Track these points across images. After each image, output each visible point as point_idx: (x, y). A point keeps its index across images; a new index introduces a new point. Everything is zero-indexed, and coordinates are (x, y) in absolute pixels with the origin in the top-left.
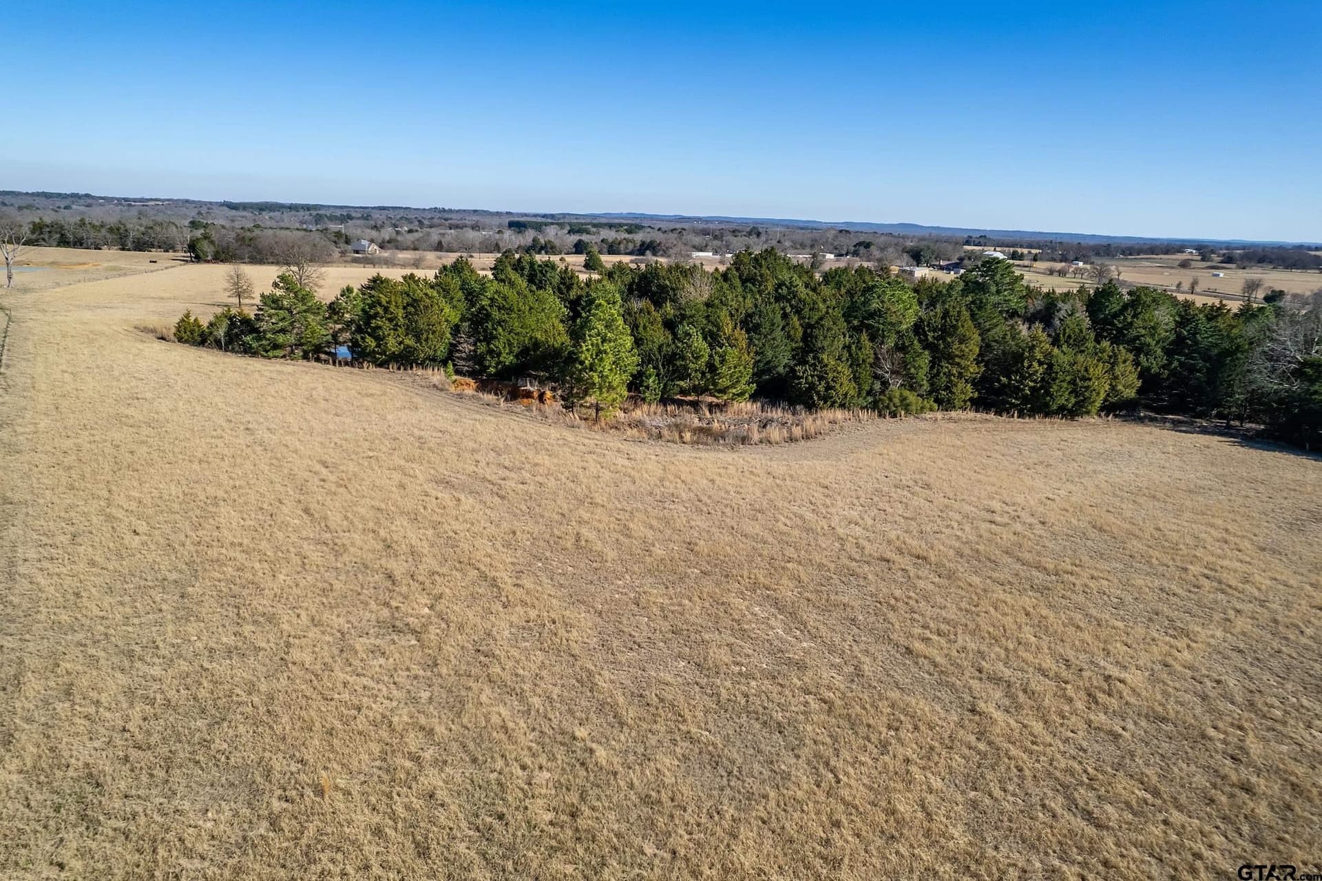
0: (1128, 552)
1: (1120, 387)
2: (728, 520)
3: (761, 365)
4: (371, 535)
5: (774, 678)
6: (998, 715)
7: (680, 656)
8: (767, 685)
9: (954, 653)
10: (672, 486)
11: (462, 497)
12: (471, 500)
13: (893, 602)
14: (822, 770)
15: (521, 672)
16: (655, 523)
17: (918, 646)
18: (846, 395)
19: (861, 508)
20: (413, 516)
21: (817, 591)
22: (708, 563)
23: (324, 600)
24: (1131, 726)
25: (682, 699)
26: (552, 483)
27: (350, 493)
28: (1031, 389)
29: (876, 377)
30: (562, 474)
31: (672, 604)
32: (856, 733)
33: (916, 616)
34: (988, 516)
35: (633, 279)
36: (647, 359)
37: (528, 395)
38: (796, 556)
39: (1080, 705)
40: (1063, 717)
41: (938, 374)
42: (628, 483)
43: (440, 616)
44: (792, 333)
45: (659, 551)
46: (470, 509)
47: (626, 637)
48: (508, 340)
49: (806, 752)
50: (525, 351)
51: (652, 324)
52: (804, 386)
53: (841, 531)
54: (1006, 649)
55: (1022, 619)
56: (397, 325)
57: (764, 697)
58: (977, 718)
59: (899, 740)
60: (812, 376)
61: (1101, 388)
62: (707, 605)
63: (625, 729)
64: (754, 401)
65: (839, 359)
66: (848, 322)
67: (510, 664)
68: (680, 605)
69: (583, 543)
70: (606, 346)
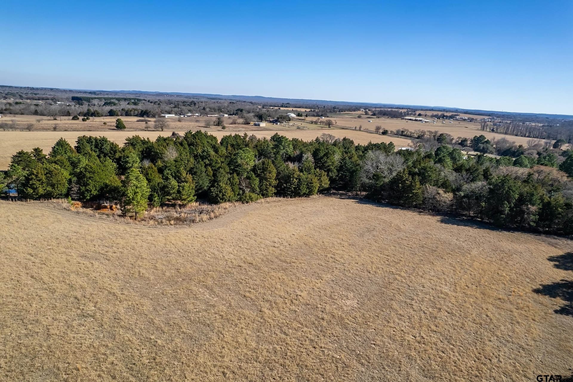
0: (312, 252)
1: (323, 185)
2: (190, 258)
3: (198, 187)
4: (63, 283)
5: (206, 311)
6: (267, 311)
7: (178, 309)
8: (205, 313)
9: (257, 295)
10: (169, 247)
11: (94, 262)
12: (97, 263)
13: (241, 281)
14: (220, 335)
15: (130, 323)
16: (165, 263)
17: (247, 294)
18: (230, 197)
19: (233, 247)
20: (77, 273)
21: (219, 281)
22: (184, 275)
23: (55, 311)
24: (300, 308)
25: (180, 322)
26: (126, 251)
27: (47, 266)
28: (294, 188)
29: (240, 189)
30: (128, 246)
31: (174, 292)
32: (229, 323)
33: (247, 285)
34: (272, 244)
35: (143, 149)
36: (153, 189)
37: (105, 207)
38: (212, 269)
39: (288, 305)
40: (284, 309)
41: (262, 185)
42: (154, 248)
43: (99, 309)
44: (209, 173)
45: (168, 274)
46: (98, 267)
47: (161, 306)
48: (94, 185)
49: (215, 331)
50: (102, 189)
51: (154, 172)
52: (214, 195)
53: (226, 257)
54: (272, 291)
55: (278, 280)
56: (42, 182)
57: (204, 317)
58: (261, 313)
59: (240, 323)
60: (217, 191)
61: (316, 185)
62: (185, 291)
63: (165, 334)
64: (196, 202)
65: (227, 184)
66: (230, 167)
67: (126, 321)
68: (177, 292)
69: (141, 274)
70: (138, 190)
